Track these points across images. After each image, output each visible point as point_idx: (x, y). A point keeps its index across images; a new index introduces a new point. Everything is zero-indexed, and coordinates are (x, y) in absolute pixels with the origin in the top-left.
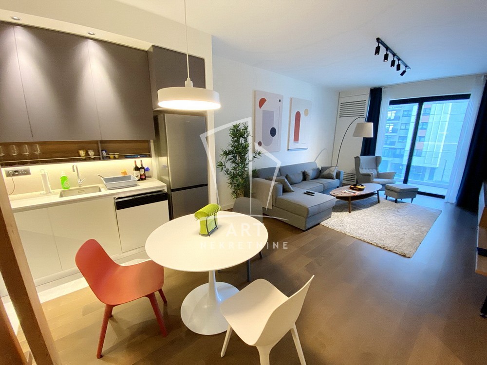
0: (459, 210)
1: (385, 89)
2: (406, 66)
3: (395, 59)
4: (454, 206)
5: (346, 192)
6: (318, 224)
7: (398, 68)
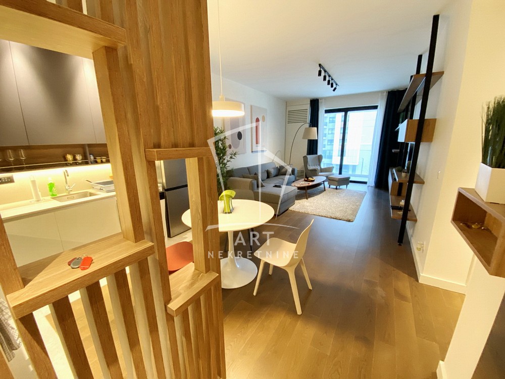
0: (377, 190)
1: (322, 100)
2: (336, 84)
3: (330, 79)
4: (373, 188)
5: (302, 183)
6: (287, 210)
7: (332, 86)
